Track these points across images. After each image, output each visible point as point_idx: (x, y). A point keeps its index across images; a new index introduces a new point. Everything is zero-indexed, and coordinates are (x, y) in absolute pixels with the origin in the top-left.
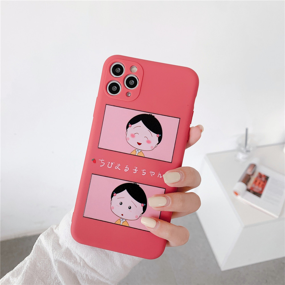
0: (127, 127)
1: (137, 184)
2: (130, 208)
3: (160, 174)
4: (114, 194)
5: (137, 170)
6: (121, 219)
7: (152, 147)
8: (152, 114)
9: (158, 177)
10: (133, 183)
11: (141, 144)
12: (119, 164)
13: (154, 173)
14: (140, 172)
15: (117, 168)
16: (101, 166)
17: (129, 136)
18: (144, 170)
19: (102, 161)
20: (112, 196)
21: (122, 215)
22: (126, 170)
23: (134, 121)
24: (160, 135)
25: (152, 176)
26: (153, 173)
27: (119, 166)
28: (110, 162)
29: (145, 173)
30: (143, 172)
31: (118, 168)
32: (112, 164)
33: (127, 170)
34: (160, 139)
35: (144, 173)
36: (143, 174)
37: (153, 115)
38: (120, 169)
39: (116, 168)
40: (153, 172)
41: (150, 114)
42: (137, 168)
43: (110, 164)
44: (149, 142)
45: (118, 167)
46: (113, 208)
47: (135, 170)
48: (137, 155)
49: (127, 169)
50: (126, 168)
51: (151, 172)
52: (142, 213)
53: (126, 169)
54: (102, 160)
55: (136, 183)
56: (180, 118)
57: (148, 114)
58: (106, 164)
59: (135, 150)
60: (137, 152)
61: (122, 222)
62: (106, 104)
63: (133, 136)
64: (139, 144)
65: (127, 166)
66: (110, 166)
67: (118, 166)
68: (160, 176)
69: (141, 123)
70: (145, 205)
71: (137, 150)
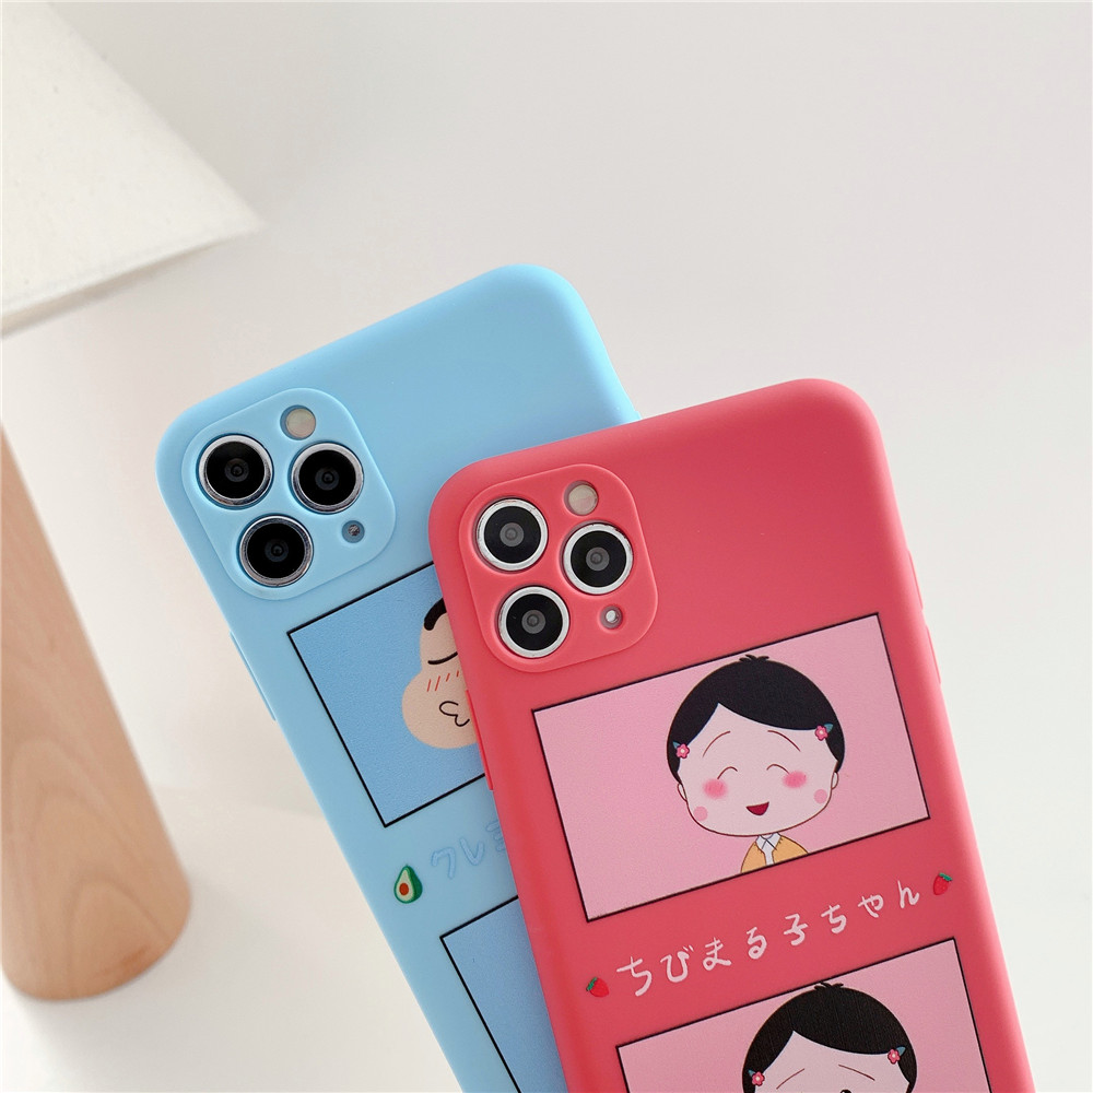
0: (674, 763)
1: (832, 982)
3: (907, 889)
4: (751, 1079)
5: (805, 926)
7: (819, 795)
8: (750, 653)
9: (902, 905)
10: (812, 988)
11: (767, 805)
12: (716, 943)
13: (879, 897)
14: (818, 927)
15: (712, 962)
16: (639, 993)
17: (697, 798)
18: (832, 910)
19: (637, 969)
22: (756, 953)
23: (688, 723)
24: (829, 727)
25: (876, 915)
26: (877, 902)
27: (717, 949)
28: (669, 958)
29: (843, 919)
30: (832, 921)
31: (715, 961)
32: (683, 956)
33: (761, 951)
34: (836, 744)
35: (837, 920)
36: (835, 930)
37: (757, 653)
38: (728, 963)
39: (709, 963)
40: (872, 899)
41: (743, 655)
42: (797, 917)
43: (676, 961)
44: (795, 780)
45: (713, 956)
47: (796, 929)
48: (770, 862)
49: (759, 944)
50: (751, 941)
51: (864, 902)
53: (756, 948)
54: (633, 965)
55: (821, 982)
56: (876, 614)
57: (736, 659)
58: (659, 973)
59: (756, 844)
60: (768, 849)
62: (533, 711)
63: (715, 789)
64: (759, 810)
65: (752, 932)
66: (677, 971)
67: (715, 952)
68: (909, 897)
69: (722, 717)
70: (902, 1050)
71: (760, 842)
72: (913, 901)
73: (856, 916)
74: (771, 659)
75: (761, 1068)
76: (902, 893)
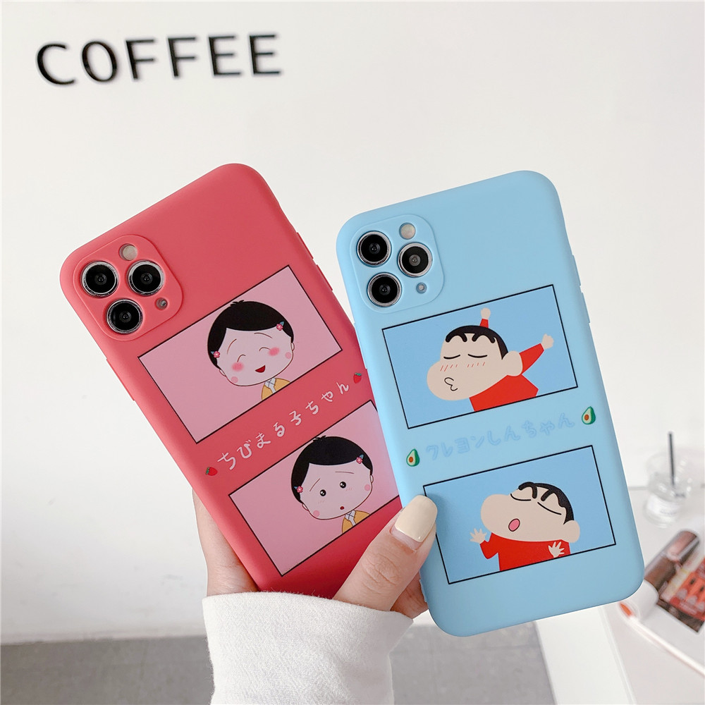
0: (214, 361)
1: (320, 436)
2: (344, 485)
3: (342, 385)
4: (296, 490)
5: (300, 415)
6: (347, 516)
7: (287, 355)
9: (342, 393)
10: (312, 441)
11: (264, 367)
12: (260, 435)
13: (329, 392)
14: (306, 414)
15: (261, 444)
16: (231, 468)
17: (231, 374)
18: (310, 404)
19: (227, 458)
20: (297, 496)
21: (342, 508)
22: (281, 434)
23: (215, 341)
24: (282, 323)
25: (331, 401)
26: (330, 395)
27: (262, 437)
28: (241, 448)
29: (316, 407)
30: (312, 409)
31: (263, 443)
32: (247, 446)
33: (283, 432)
34: (288, 330)
35: (314, 408)
36: (314, 413)
37: (238, 300)
38: (269, 442)
39: (260, 445)
40: (327, 394)
41: (231, 303)
42: (295, 412)
43: (244, 449)
44: (274, 352)
45: (261, 441)
46: (317, 512)
47: (296, 418)
48: (274, 392)
49: (281, 429)
50: (276, 429)
51: (324, 396)
52: (371, 474)
53: (280, 432)
54: (224, 457)
55: (315, 437)
56: (288, 266)
57: (228, 305)
58: (238, 456)
59: (265, 385)
60: (271, 386)
61: (351, 519)
62: (139, 358)
63: (238, 367)
64: (262, 370)
65: (276, 425)
66: (246, 453)
67: (261, 439)
68: (343, 388)
69: (230, 334)
70: (362, 456)
71: (267, 384)
72: (346, 389)
73: (322, 404)
74: (245, 301)
75: (300, 484)
76: (340, 387)
